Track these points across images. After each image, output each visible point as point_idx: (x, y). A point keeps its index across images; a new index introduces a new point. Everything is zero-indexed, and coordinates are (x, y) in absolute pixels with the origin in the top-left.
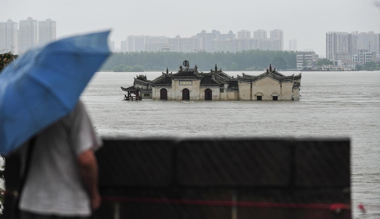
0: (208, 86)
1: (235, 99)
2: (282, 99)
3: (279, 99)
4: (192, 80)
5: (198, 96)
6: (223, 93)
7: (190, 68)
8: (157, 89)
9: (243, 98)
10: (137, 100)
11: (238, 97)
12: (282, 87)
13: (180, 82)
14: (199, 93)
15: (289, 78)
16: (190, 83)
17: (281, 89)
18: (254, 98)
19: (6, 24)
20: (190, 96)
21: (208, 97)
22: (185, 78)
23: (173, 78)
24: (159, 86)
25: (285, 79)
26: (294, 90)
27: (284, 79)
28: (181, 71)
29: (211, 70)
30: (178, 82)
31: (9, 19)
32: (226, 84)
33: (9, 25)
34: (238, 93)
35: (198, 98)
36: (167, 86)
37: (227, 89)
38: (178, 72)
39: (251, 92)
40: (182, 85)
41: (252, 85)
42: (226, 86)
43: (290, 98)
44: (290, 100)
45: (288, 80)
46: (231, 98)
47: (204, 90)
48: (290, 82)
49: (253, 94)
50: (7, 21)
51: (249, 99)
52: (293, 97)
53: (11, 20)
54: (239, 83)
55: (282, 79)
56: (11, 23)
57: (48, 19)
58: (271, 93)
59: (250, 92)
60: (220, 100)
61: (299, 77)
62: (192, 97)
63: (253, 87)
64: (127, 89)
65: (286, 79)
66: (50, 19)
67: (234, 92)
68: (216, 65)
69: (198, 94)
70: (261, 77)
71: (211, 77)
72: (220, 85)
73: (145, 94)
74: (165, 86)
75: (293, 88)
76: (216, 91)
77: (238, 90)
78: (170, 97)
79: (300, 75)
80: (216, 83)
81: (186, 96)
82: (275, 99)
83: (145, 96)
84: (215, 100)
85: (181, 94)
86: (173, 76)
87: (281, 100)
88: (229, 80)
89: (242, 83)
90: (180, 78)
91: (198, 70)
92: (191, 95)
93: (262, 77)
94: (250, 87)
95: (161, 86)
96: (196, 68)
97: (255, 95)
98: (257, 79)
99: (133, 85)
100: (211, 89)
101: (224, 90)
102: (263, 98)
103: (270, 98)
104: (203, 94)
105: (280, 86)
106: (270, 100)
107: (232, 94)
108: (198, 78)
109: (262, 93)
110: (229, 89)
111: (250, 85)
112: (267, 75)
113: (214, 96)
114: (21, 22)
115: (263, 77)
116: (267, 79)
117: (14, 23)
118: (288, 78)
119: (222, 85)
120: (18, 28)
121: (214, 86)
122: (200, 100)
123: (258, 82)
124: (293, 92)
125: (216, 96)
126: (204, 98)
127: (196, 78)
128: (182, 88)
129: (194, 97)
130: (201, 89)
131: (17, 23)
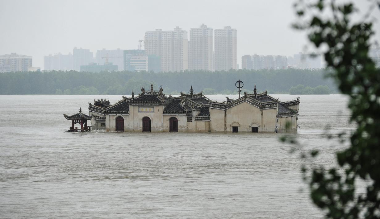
0: (173, 113)
1: (206, 130)
2: (264, 130)
3: (259, 130)
4: (154, 106)
5: (161, 126)
6: (191, 123)
7: (153, 91)
8: (111, 118)
9: (216, 129)
10: (82, 131)
11: (209, 128)
12: (263, 115)
13: (139, 109)
14: (162, 122)
15: (272, 104)
16: (152, 109)
17: (262, 118)
18: (229, 129)
19: (173, 33)
20: (151, 126)
21: (174, 127)
22: (145, 103)
23: (131, 103)
24: (114, 113)
25: (267, 105)
26: (279, 119)
27: (265, 105)
28: (142, 94)
29: (181, 94)
30: (137, 108)
31: (177, 27)
32: (194, 111)
33: (176, 34)
34: (210, 123)
35: (161, 129)
36: (123, 113)
37: (196, 117)
38: (138, 96)
39: (225, 122)
40: (142, 112)
41: (227, 113)
42: (195, 114)
43: (274, 130)
44: (274, 132)
45: (271, 107)
46: (201, 129)
47: (168, 119)
48: (274, 109)
49: (228, 123)
50: (174, 29)
51: (223, 131)
52: (277, 128)
53: (179, 28)
54: (210, 110)
55: (264, 105)
56: (180, 32)
57: (227, 27)
58: (249, 123)
59: (223, 122)
60: (188, 132)
61: (297, 103)
62: (154, 127)
63: (227, 115)
64: (72, 117)
65: (269, 105)
66: (229, 27)
67: (204, 122)
68: (191, 87)
69: (160, 124)
70: (238, 103)
71: (179, 101)
72: (188, 112)
73: (101, 124)
74: (121, 113)
75: (277, 117)
76: (182, 120)
77: (208, 118)
78: (127, 127)
79: (298, 99)
80: (183, 110)
81: (147, 125)
82: (255, 130)
83: (101, 126)
84: (182, 132)
85: (140, 124)
86: (130, 101)
87: (262, 132)
88: (202, 105)
89: (214, 110)
90: (138, 103)
91: (163, 93)
92: (153, 125)
93: (238, 101)
94: (224, 115)
95: (116, 113)
96: (161, 90)
97: (230, 126)
98: (232, 105)
99: (79, 112)
100: (176, 117)
101: (193, 118)
102: (239, 130)
103: (249, 129)
104: (167, 124)
105: (261, 113)
106: (248, 133)
107: (202, 124)
108: (161, 104)
109: (238, 123)
110: (198, 117)
111: (224, 112)
112: (245, 100)
113: (180, 126)
114: (193, 31)
115: (240, 102)
116: (246, 105)
117: (183, 32)
118: (270, 104)
119: (189, 113)
120: (189, 40)
121: (180, 113)
122: (163, 131)
123: (234, 109)
124: (277, 121)
125: (183, 127)
126: (168, 129)
127: (158, 103)
128: (142, 116)
129: (156, 127)
130: (164, 117)
131: (187, 32)
